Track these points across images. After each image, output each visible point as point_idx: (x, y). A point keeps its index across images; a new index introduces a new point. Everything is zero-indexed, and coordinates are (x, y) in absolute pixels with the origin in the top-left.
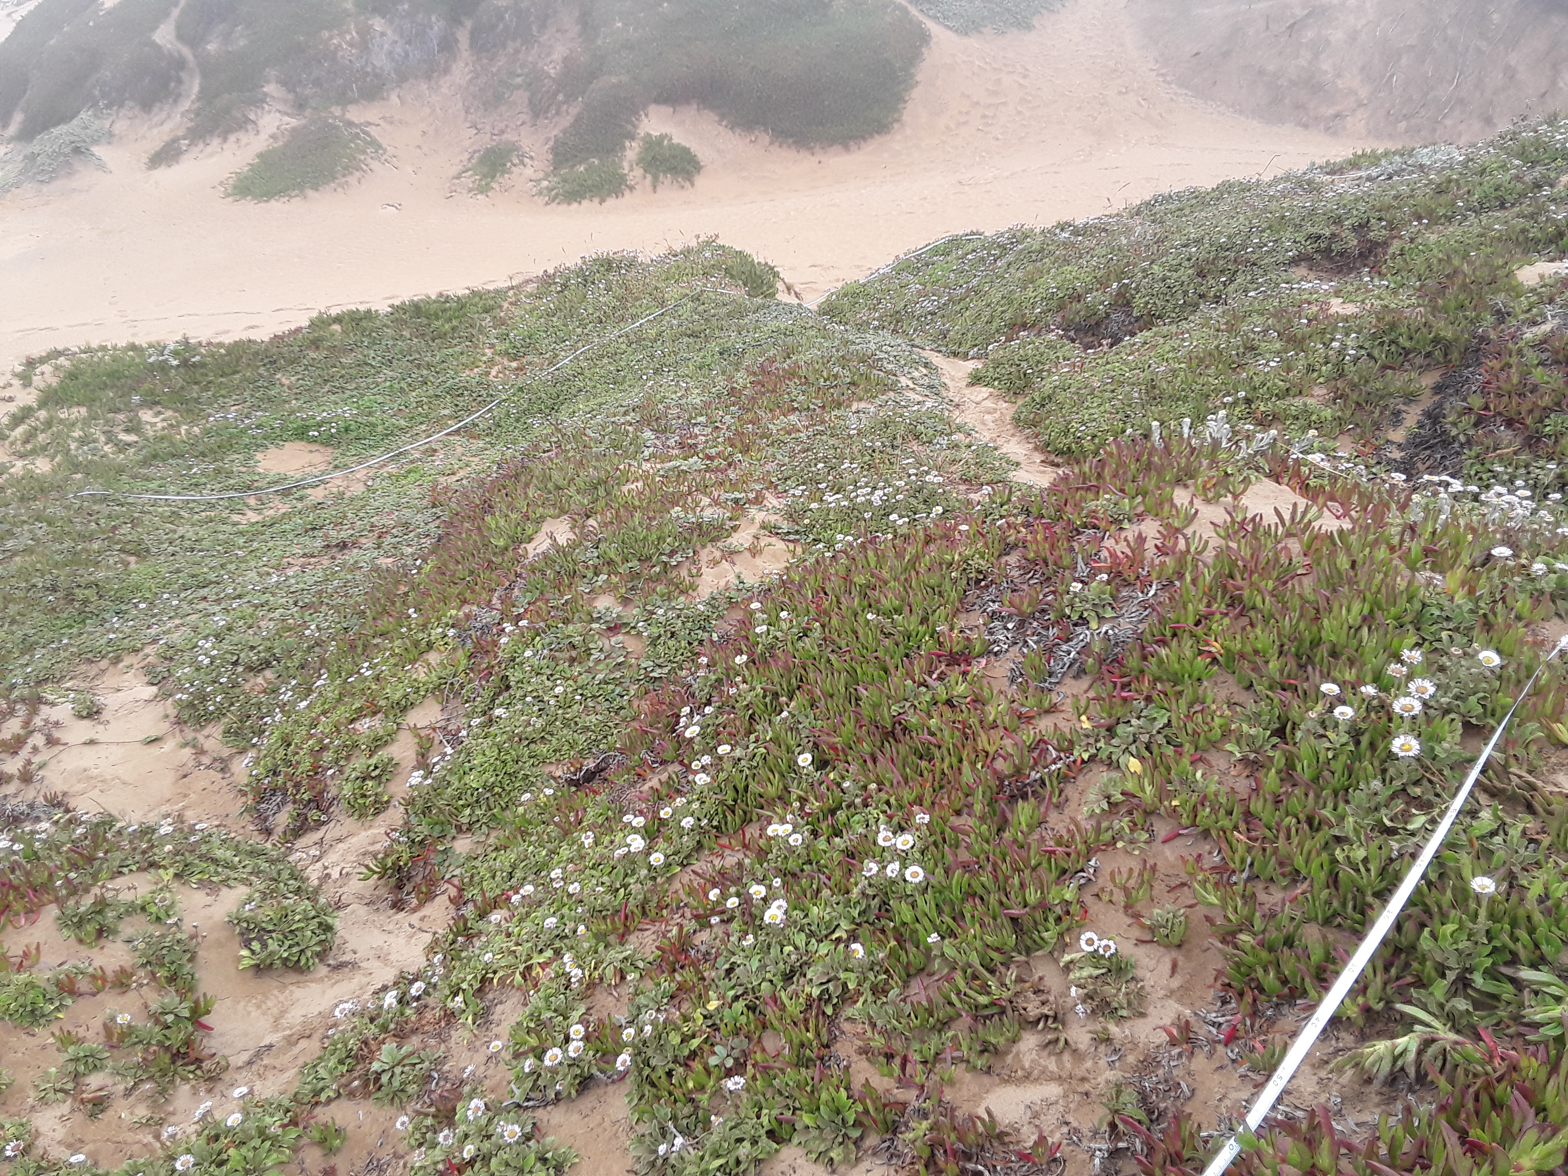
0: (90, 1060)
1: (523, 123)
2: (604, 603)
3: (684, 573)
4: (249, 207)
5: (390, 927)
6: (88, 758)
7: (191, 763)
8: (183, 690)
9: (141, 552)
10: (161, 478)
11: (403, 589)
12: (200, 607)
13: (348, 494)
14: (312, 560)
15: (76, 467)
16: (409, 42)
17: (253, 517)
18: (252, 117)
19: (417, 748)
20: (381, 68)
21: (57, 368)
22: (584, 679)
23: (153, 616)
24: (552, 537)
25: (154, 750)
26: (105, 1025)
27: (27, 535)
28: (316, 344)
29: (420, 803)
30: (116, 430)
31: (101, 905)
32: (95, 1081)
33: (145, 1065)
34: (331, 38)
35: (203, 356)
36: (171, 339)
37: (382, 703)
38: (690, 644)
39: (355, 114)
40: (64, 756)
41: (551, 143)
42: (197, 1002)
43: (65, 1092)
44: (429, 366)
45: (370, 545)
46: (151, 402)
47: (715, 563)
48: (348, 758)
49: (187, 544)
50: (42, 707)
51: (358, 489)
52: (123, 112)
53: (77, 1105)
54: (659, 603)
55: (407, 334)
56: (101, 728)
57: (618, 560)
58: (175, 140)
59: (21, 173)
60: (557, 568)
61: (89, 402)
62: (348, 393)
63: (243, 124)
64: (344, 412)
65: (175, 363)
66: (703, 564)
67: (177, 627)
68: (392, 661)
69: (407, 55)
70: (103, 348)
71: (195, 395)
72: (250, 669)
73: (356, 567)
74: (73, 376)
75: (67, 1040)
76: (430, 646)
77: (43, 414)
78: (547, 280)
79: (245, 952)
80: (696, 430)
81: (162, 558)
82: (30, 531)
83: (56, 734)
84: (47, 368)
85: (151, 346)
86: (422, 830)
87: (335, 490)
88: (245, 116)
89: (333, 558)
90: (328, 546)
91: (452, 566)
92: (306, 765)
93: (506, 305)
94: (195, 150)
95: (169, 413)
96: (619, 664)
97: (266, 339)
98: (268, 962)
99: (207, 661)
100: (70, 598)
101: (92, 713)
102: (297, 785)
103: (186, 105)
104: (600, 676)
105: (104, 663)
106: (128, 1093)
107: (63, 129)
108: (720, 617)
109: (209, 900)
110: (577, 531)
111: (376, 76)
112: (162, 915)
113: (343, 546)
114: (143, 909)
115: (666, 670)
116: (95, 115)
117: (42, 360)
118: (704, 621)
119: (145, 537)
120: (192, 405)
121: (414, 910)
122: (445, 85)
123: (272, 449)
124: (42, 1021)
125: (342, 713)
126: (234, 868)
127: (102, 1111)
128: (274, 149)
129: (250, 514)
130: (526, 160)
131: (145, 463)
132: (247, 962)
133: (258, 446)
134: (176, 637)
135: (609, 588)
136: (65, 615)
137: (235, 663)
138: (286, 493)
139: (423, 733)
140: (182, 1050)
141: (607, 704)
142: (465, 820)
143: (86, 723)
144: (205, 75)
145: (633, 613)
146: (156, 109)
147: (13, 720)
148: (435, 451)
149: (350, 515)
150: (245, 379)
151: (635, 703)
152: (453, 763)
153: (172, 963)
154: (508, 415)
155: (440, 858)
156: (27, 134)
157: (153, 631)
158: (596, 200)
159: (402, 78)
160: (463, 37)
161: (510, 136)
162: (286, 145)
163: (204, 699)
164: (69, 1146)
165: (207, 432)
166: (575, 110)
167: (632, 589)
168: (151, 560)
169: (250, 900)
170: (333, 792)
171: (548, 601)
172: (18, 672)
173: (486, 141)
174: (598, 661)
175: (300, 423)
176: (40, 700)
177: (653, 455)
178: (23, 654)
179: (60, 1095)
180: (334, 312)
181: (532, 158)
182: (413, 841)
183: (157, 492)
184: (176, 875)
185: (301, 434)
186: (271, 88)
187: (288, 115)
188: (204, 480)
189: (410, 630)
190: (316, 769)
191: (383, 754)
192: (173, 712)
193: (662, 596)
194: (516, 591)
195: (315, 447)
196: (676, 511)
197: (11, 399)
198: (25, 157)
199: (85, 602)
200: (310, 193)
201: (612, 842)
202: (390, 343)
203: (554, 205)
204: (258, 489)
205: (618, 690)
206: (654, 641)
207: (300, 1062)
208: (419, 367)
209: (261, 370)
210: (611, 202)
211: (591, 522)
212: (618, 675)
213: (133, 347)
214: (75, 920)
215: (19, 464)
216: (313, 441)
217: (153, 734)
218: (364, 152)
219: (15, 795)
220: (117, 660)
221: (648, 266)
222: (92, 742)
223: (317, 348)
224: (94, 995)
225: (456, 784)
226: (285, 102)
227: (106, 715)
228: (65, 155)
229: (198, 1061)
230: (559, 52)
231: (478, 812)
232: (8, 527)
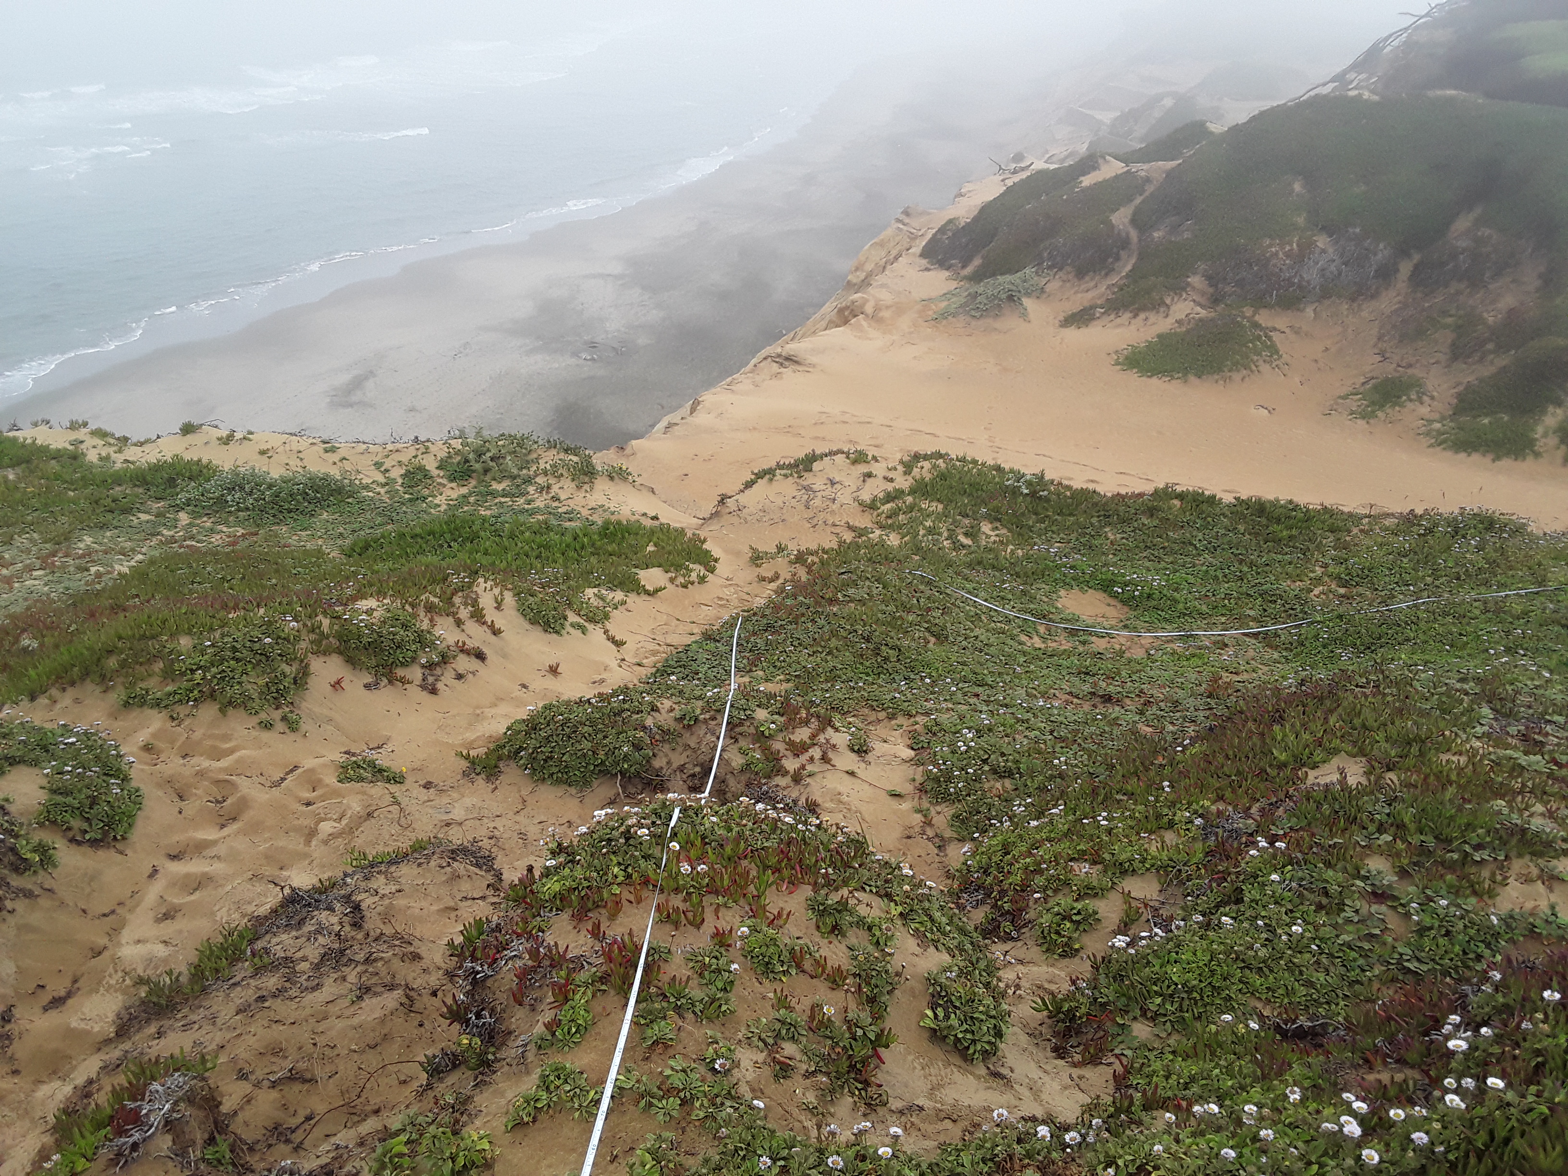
0: (792, 1029)
1: (1437, 362)
2: (1376, 864)
3: (1486, 873)
4: (1133, 378)
5: (1048, 1067)
6: (844, 785)
7: (917, 829)
8: (936, 765)
9: (941, 637)
10: (978, 582)
11: (1160, 760)
12: (972, 701)
13: (1127, 655)
14: (1075, 700)
15: (918, 549)
16: (1346, 264)
17: (1037, 642)
18: (1168, 301)
19: (1123, 914)
20: (1308, 282)
21: (934, 466)
22: (1327, 932)
23: (933, 693)
24: (1342, 771)
25: (894, 803)
26: (812, 1008)
27: (865, 589)
28: (1151, 512)
29: (1114, 967)
30: (959, 531)
31: (843, 907)
32: (789, 1049)
33: (826, 1059)
34: (1271, 246)
35: (1050, 492)
36: (1029, 470)
37: (1107, 856)
38: (1465, 953)
39: (1264, 318)
40: (828, 775)
41: (1461, 388)
42: (882, 1031)
43: (766, 1044)
44: (1251, 565)
45: (1133, 708)
46: (995, 518)
47: (1528, 880)
48: (1056, 891)
49: (979, 645)
50: (829, 729)
51: (1138, 654)
52: (1061, 274)
53: (769, 1060)
54: (1443, 892)
55: (1241, 528)
56: (863, 765)
57: (1412, 827)
58: (1093, 307)
59: (961, 306)
60: (1337, 807)
61: (947, 502)
62: (1163, 564)
63: (1157, 306)
64: (1153, 580)
65: (1026, 491)
66: (1512, 874)
67: (948, 709)
68: (1130, 822)
69: (1340, 274)
70: (975, 462)
71: (1031, 523)
72: (994, 771)
73: (1115, 722)
74: (943, 477)
75: (782, 1002)
76: (1171, 825)
77: (909, 499)
78: (1410, 520)
79: (929, 1013)
80: (1549, 728)
81: (956, 648)
82: (869, 587)
83: (831, 755)
84: (927, 465)
85: (1012, 471)
86: (1109, 993)
87: (1117, 647)
88: (1161, 299)
89: (1095, 706)
90: (1093, 694)
91: (1221, 759)
92: (1017, 878)
93: (1355, 531)
94: (1106, 319)
95: (1004, 531)
96: (1373, 936)
97: (1109, 495)
98: (945, 1033)
99: (963, 748)
100: (877, 652)
101: (861, 750)
102: (1003, 893)
103: (1114, 279)
104: (1345, 938)
105: (882, 715)
106: (808, 1075)
107: (1008, 278)
108: (1511, 941)
109: (918, 950)
110: (1372, 778)
111: (1300, 287)
112: (882, 942)
113: (1107, 699)
114: (870, 929)
115: (1425, 968)
116: (1037, 273)
117: (926, 457)
118: (1490, 938)
119: (948, 625)
120: (1024, 531)
121: (1075, 1065)
122: (1368, 310)
123: (1076, 591)
124: (771, 975)
125: (1064, 847)
126: (945, 934)
127: (784, 1078)
128: (1175, 333)
129: (1036, 639)
130: (1425, 398)
131: (970, 566)
132: (929, 1023)
133: (1065, 584)
134: (944, 718)
135: (1390, 853)
136: (868, 664)
137: (985, 761)
138: (1073, 633)
139: (1134, 904)
140: (858, 1066)
141: (1343, 970)
142: (1153, 1008)
143: (853, 756)
144: (1141, 257)
145: (1409, 890)
146: (1087, 278)
147: (805, 729)
148: (1226, 645)
149: (1124, 673)
150: (1077, 522)
151: (1376, 985)
152: (1162, 946)
153: (877, 986)
154: (1316, 637)
155: (1114, 1030)
156: (977, 277)
157: (930, 705)
158: (1490, 457)
159: (1325, 294)
160: (1405, 268)
161: (1417, 372)
162: (1188, 332)
163: (949, 779)
164: (753, 1090)
165: (1028, 557)
166: (1503, 361)
167: (1415, 864)
168: (946, 646)
169: (949, 969)
170: (1031, 915)
171: (1313, 835)
172: (819, 693)
173: (1389, 370)
174: (1349, 921)
175: (1110, 576)
176: (830, 723)
177: (1487, 735)
178: (827, 681)
179: (761, 1044)
180: (1179, 489)
181: (1432, 398)
182: (1095, 999)
183: (969, 593)
184: (901, 914)
185: (1106, 587)
186: (1196, 280)
187: (1202, 306)
188: (1010, 597)
189: (1157, 800)
190: (1025, 888)
191: (1090, 904)
192: (919, 779)
193: (1450, 886)
194: (1280, 812)
195: (1113, 602)
196: (1500, 804)
197: (891, 480)
198: (969, 294)
199: (886, 659)
200: (1192, 378)
201: (1318, 1112)
202: (1223, 531)
203: (1438, 449)
204: (1050, 620)
205: (1361, 961)
206: (1422, 930)
207: (942, 1139)
208: (1241, 562)
209: (1094, 520)
210: (1506, 463)
211: (1391, 775)
212: (1367, 946)
213: (998, 468)
214: (821, 908)
215: (878, 532)
216: (1115, 596)
217: (899, 790)
218: (1260, 354)
219: (785, 788)
220: (892, 717)
221: (1538, 538)
222: (852, 774)
223: (1152, 516)
224: (812, 977)
225: (1157, 968)
226: (1203, 294)
227: (870, 757)
228: (1001, 300)
229: (867, 1083)
230: (1508, 301)
231: (1168, 1007)
232: (855, 577)
